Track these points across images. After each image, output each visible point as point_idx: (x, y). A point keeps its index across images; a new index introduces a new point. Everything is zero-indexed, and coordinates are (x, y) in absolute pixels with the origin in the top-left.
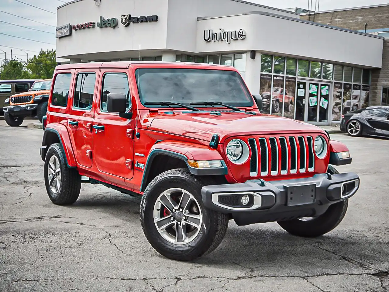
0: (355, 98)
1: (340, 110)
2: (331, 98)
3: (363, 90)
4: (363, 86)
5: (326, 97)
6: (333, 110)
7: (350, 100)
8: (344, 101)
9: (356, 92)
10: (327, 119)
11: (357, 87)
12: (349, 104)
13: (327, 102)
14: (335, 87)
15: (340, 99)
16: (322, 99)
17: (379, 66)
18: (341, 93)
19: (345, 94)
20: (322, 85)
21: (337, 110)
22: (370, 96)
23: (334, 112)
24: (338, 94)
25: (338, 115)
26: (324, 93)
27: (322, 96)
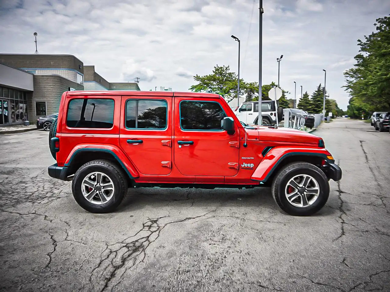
0: (21, 109)
1: (14, 116)
2: (9, 109)
3: (24, 104)
4: (24, 101)
5: (6, 108)
6: (11, 116)
7: (18, 110)
8: (16, 111)
9: (21, 105)
10: (8, 122)
11: (21, 102)
12: (19, 112)
13: (7, 111)
14: (11, 102)
15: (14, 109)
16: (5, 110)
17: (32, 90)
18: (13, 105)
19: (16, 106)
20: (4, 101)
21: (13, 116)
22: (28, 107)
23: (12, 118)
24: (12, 106)
25: (14, 119)
26: (5, 106)
27: (5, 108)
